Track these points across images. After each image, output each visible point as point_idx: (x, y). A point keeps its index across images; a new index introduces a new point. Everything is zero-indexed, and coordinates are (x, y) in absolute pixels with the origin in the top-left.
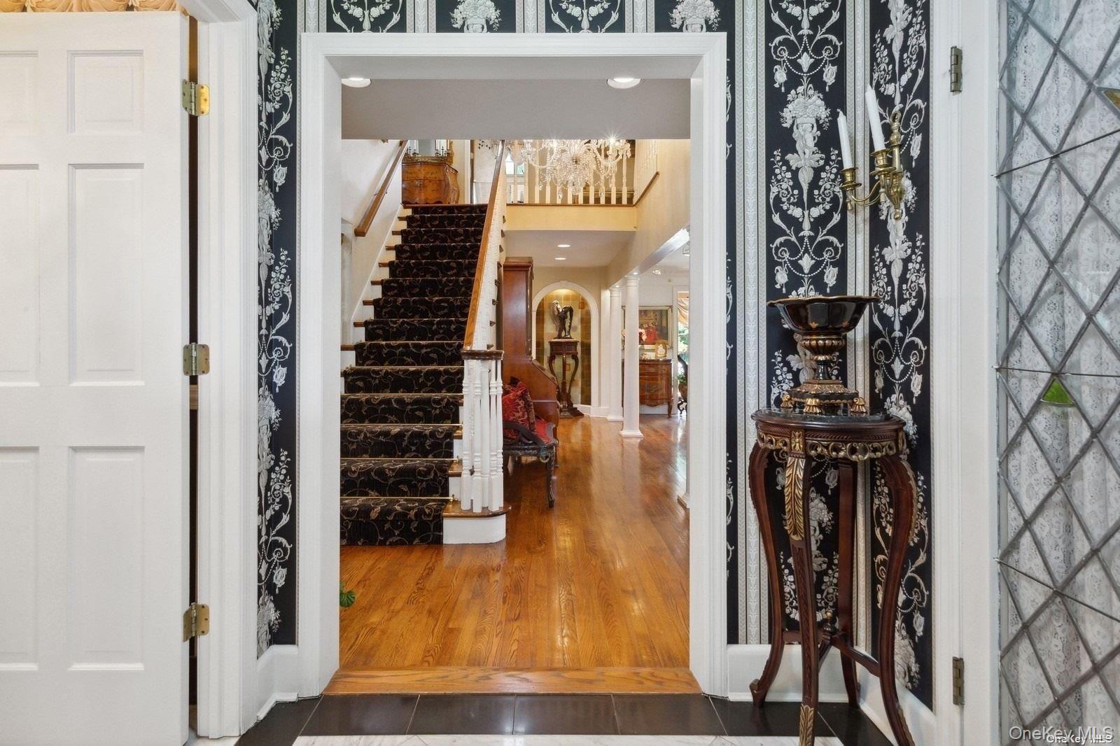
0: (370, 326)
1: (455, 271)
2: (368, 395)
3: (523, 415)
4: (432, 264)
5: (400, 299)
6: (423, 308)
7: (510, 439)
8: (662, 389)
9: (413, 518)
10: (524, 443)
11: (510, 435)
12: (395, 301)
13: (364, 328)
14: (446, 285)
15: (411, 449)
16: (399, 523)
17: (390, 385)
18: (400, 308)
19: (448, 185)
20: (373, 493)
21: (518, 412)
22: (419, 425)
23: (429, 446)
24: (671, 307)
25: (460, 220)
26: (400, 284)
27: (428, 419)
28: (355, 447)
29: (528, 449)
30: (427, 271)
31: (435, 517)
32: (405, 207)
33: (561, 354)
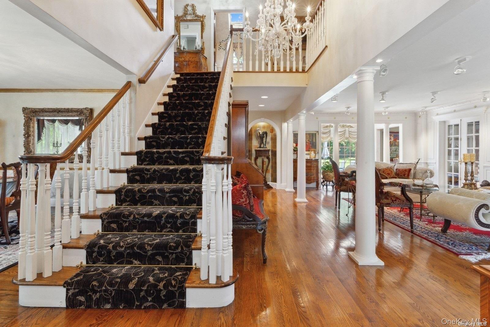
0: (148, 140)
1: (203, 107)
2: (141, 186)
3: (246, 201)
4: (190, 103)
5: (168, 124)
6: (183, 129)
7: (237, 216)
8: (314, 175)
9: (162, 288)
10: (246, 219)
11: (237, 214)
12: (165, 125)
13: (144, 141)
14: (197, 115)
15: (167, 226)
16: (152, 292)
17: (157, 179)
18: (168, 129)
19: (201, 64)
20: (136, 262)
21: (243, 199)
22: (174, 208)
23: (180, 224)
24: (318, 132)
25: (207, 80)
26: (169, 115)
27: (181, 203)
28: (127, 224)
29: (249, 224)
30: (186, 107)
31: (179, 288)
32: (176, 73)
33: (261, 156)
